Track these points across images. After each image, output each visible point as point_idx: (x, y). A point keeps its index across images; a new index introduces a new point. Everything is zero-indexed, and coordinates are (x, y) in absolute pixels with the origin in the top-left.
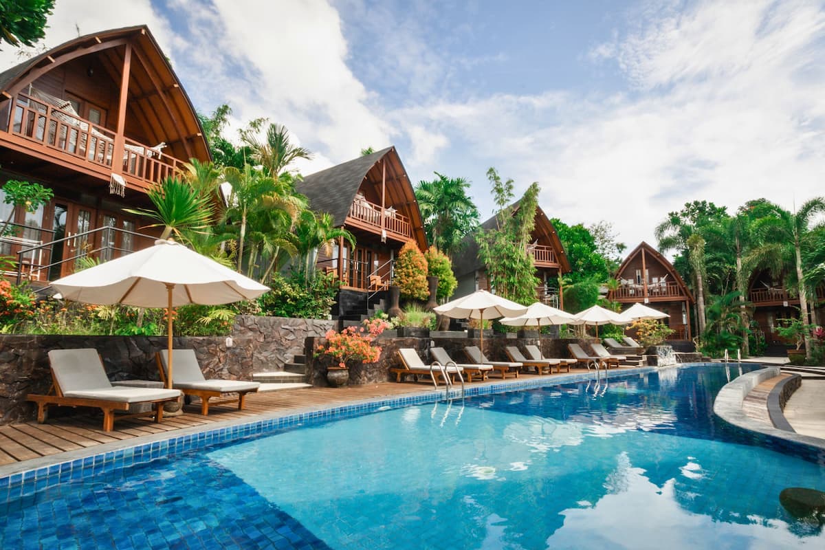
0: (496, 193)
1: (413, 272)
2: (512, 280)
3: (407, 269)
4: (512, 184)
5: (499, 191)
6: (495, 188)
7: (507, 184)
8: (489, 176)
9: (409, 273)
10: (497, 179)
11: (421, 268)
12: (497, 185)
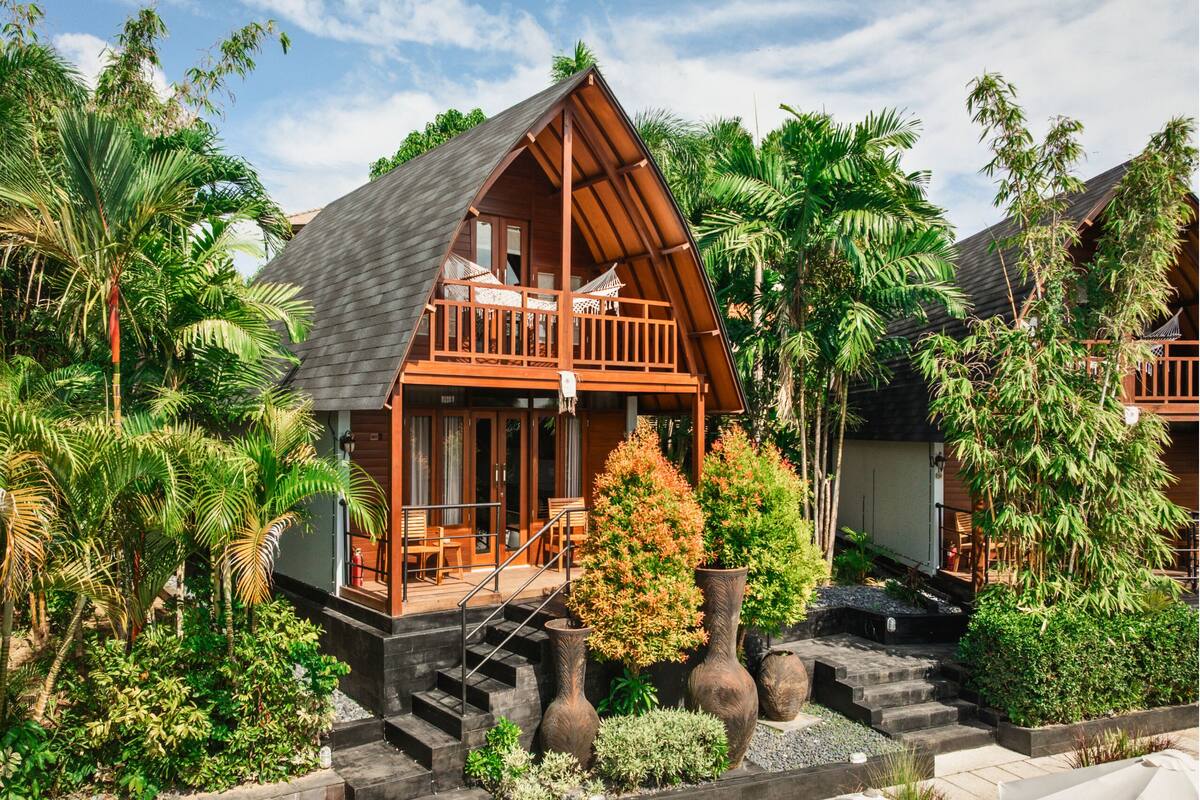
0: (1003, 174)
1: (636, 568)
2: (1062, 523)
3: (616, 554)
4: (1073, 136)
5: (1017, 163)
6: (1003, 153)
7: (1051, 138)
8: (976, 109)
9: (619, 572)
10: (1009, 117)
11: (670, 546)
12: (1011, 142)
